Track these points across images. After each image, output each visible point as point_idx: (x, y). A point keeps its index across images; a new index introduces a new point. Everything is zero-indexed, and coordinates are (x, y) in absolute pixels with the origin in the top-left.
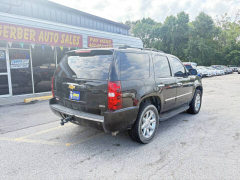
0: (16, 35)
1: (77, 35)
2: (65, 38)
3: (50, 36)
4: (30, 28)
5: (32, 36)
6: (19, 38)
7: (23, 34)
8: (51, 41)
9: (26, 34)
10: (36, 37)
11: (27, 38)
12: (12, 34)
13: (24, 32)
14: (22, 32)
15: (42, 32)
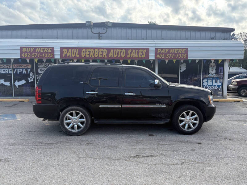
0: (94, 54)
1: (143, 49)
2: (131, 53)
3: (118, 52)
4: (103, 49)
5: (105, 54)
6: (96, 56)
7: (98, 53)
8: (119, 56)
9: (100, 53)
10: (108, 55)
11: (101, 56)
12: (92, 54)
13: (99, 52)
14: (98, 52)
15: (112, 50)
